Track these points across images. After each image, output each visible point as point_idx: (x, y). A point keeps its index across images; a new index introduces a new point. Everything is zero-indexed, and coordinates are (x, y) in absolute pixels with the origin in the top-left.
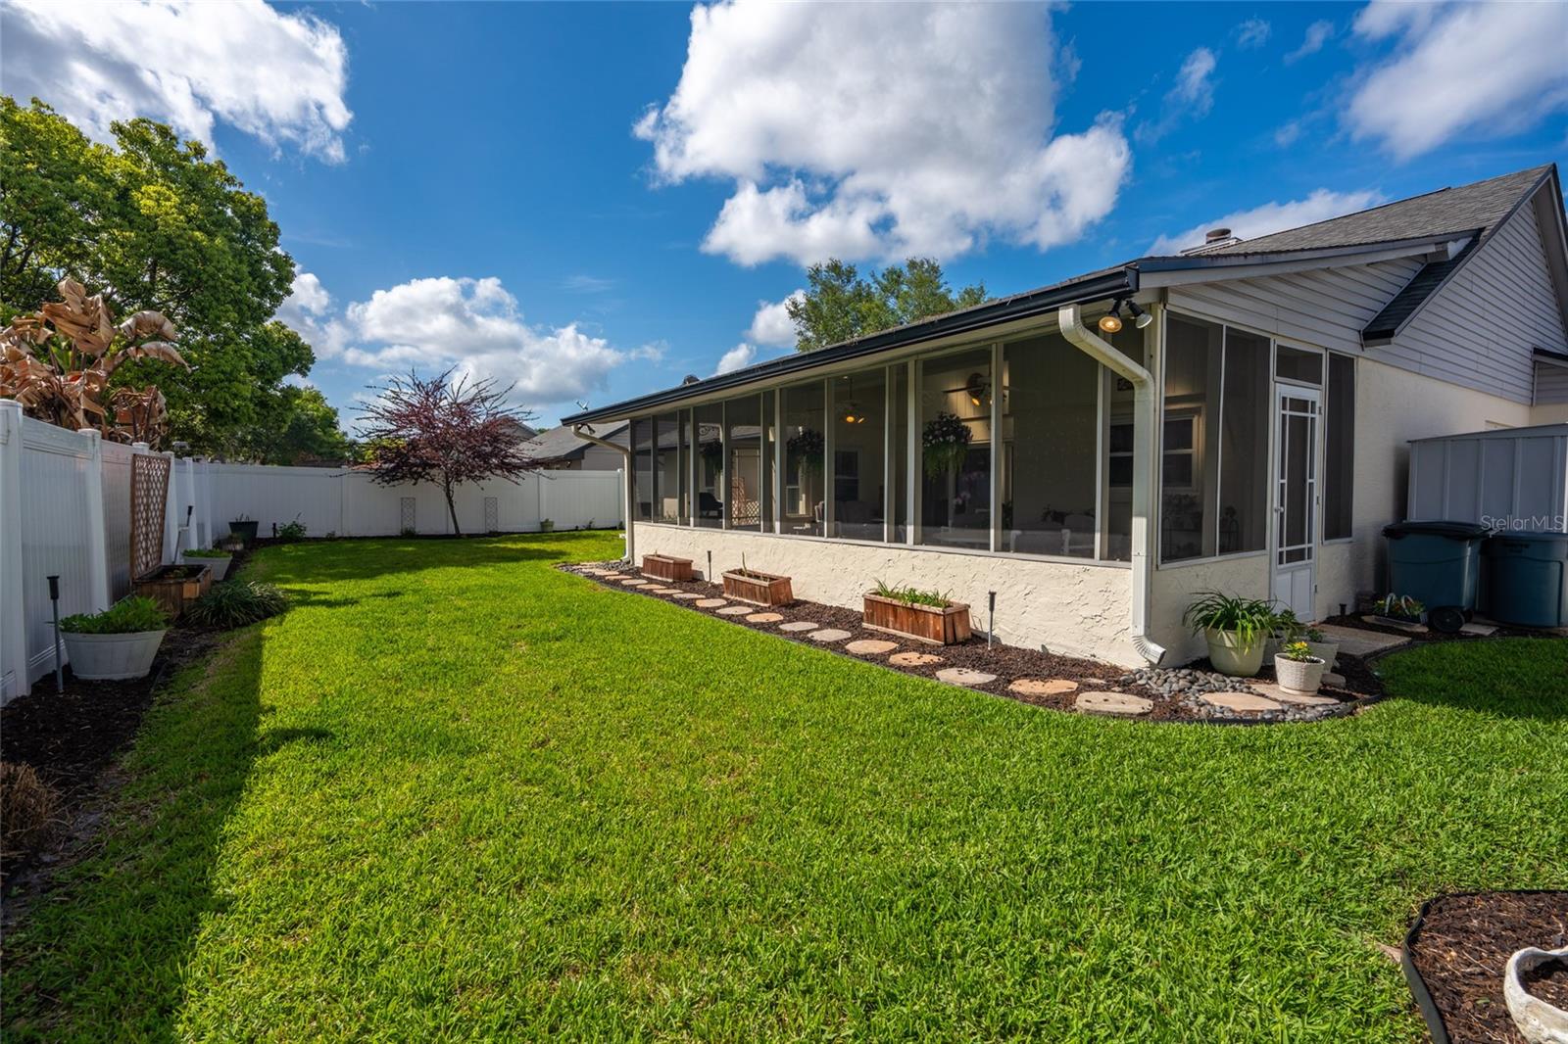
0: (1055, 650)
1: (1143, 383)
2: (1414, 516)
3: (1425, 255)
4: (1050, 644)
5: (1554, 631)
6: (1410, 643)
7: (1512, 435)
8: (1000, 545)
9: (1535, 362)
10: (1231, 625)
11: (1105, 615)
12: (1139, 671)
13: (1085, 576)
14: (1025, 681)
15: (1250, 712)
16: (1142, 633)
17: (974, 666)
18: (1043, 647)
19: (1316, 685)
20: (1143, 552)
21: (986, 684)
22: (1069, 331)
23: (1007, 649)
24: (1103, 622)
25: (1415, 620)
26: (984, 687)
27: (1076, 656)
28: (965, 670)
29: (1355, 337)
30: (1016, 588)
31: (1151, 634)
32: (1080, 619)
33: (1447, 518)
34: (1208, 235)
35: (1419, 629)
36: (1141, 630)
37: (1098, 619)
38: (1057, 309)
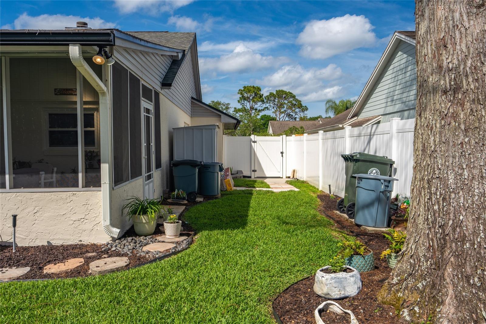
0: (56, 242)
1: (104, 94)
3: (172, 56)
4: (53, 240)
5: (217, 196)
6: (186, 208)
7: (201, 128)
8: (12, 185)
9: (192, 102)
10: (145, 212)
11: (87, 217)
12: (108, 244)
13: (74, 198)
14: (51, 266)
15: (167, 250)
16: (109, 224)
17: (10, 265)
18: (48, 242)
20: (108, 182)
21: (26, 274)
23: (26, 249)
24: (86, 221)
25: (184, 199)
26: (26, 277)
27: (70, 243)
28: (4, 269)
30: (27, 210)
31: (113, 224)
32: (72, 222)
34: (78, 23)
35: (186, 202)
36: (108, 222)
37: (82, 220)
38: (68, 45)
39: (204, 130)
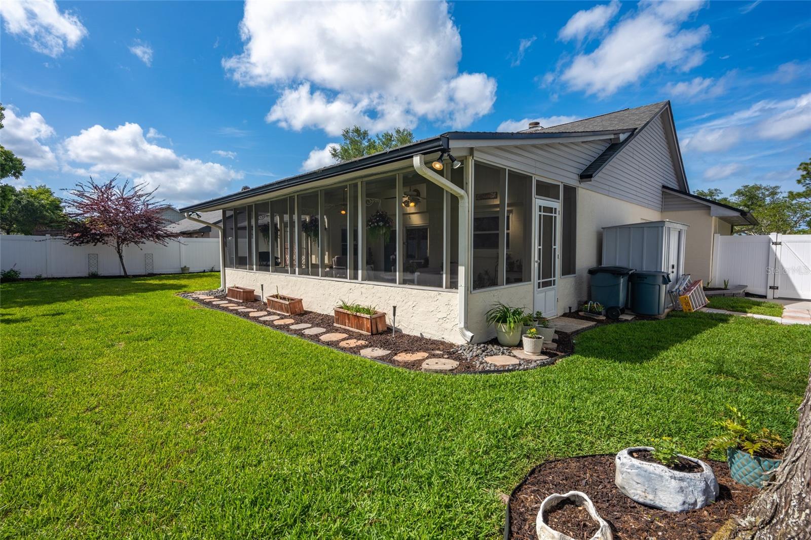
0: (427, 336)
1: (462, 197)
2: (605, 264)
3: (611, 139)
4: (424, 333)
5: (656, 317)
6: (596, 325)
7: (642, 226)
8: (402, 281)
9: (663, 192)
10: (505, 321)
11: (448, 317)
12: (462, 346)
13: (439, 297)
14: (403, 354)
15: (503, 366)
16: (463, 326)
17: (381, 346)
18: (421, 334)
19: (539, 351)
20: (463, 285)
21: (383, 356)
22: (418, 168)
23: (403, 336)
24: (447, 320)
25: (600, 313)
26: (382, 359)
27: (435, 338)
28: (376, 348)
29: (577, 177)
30: (409, 304)
31: (467, 327)
32: (437, 320)
33: (617, 265)
34: (530, 124)
35: (602, 318)
36: (462, 325)
37: (445, 319)
38: (412, 157)
39: (645, 229)
